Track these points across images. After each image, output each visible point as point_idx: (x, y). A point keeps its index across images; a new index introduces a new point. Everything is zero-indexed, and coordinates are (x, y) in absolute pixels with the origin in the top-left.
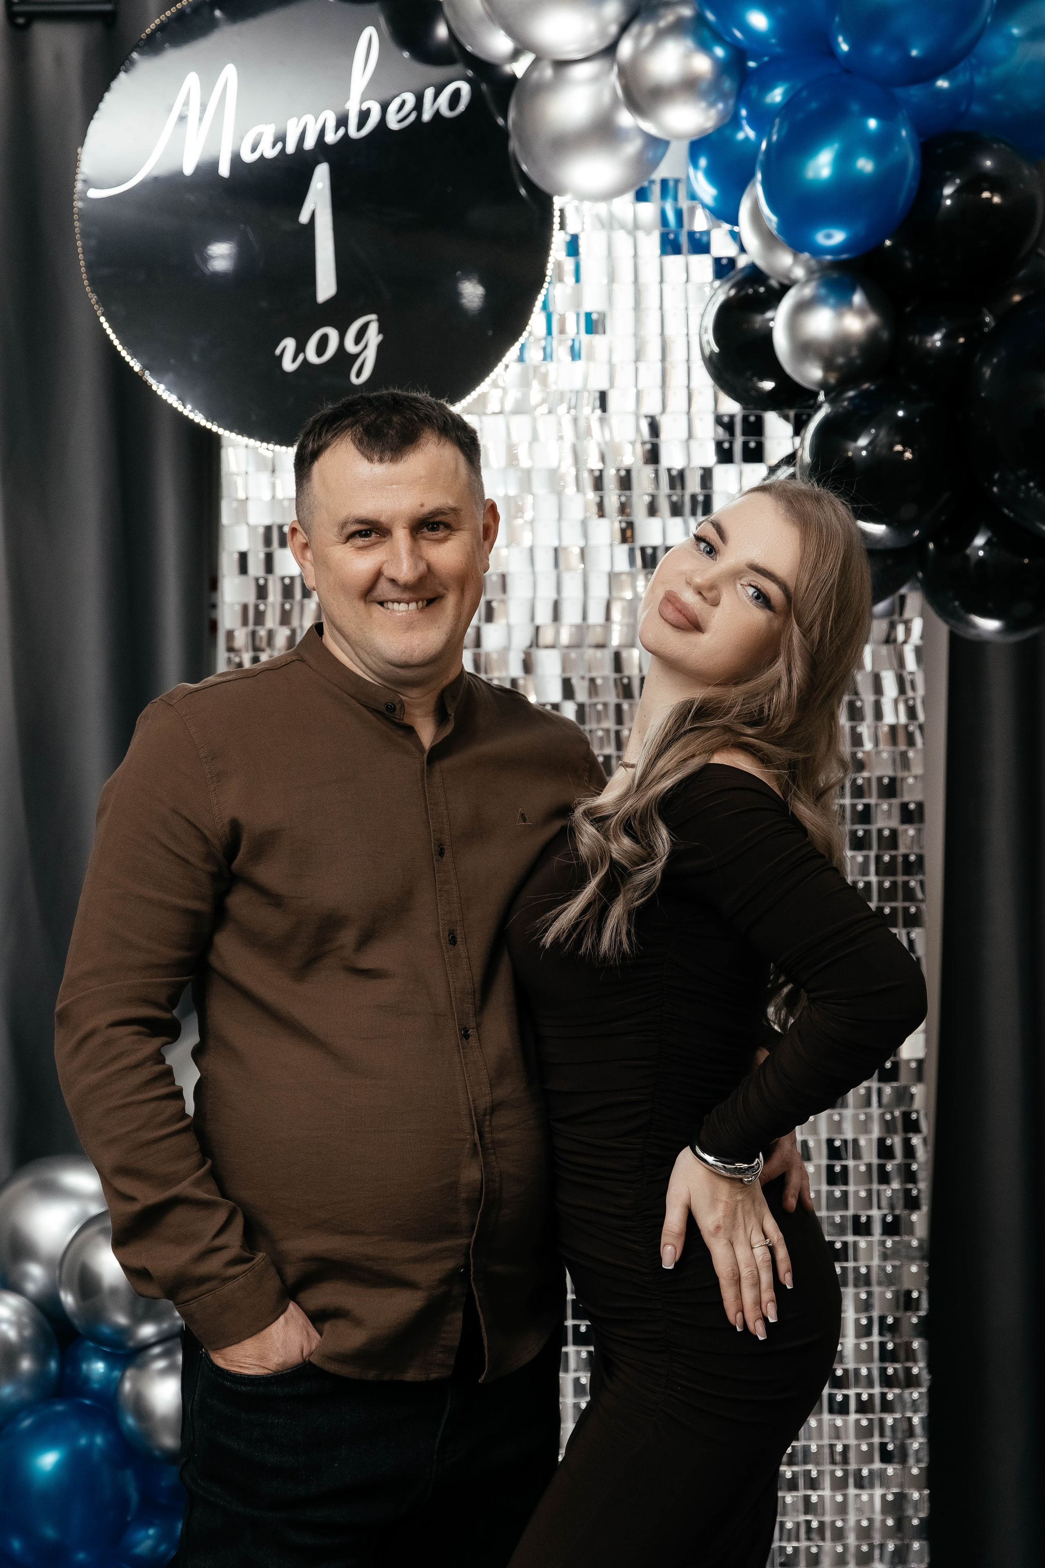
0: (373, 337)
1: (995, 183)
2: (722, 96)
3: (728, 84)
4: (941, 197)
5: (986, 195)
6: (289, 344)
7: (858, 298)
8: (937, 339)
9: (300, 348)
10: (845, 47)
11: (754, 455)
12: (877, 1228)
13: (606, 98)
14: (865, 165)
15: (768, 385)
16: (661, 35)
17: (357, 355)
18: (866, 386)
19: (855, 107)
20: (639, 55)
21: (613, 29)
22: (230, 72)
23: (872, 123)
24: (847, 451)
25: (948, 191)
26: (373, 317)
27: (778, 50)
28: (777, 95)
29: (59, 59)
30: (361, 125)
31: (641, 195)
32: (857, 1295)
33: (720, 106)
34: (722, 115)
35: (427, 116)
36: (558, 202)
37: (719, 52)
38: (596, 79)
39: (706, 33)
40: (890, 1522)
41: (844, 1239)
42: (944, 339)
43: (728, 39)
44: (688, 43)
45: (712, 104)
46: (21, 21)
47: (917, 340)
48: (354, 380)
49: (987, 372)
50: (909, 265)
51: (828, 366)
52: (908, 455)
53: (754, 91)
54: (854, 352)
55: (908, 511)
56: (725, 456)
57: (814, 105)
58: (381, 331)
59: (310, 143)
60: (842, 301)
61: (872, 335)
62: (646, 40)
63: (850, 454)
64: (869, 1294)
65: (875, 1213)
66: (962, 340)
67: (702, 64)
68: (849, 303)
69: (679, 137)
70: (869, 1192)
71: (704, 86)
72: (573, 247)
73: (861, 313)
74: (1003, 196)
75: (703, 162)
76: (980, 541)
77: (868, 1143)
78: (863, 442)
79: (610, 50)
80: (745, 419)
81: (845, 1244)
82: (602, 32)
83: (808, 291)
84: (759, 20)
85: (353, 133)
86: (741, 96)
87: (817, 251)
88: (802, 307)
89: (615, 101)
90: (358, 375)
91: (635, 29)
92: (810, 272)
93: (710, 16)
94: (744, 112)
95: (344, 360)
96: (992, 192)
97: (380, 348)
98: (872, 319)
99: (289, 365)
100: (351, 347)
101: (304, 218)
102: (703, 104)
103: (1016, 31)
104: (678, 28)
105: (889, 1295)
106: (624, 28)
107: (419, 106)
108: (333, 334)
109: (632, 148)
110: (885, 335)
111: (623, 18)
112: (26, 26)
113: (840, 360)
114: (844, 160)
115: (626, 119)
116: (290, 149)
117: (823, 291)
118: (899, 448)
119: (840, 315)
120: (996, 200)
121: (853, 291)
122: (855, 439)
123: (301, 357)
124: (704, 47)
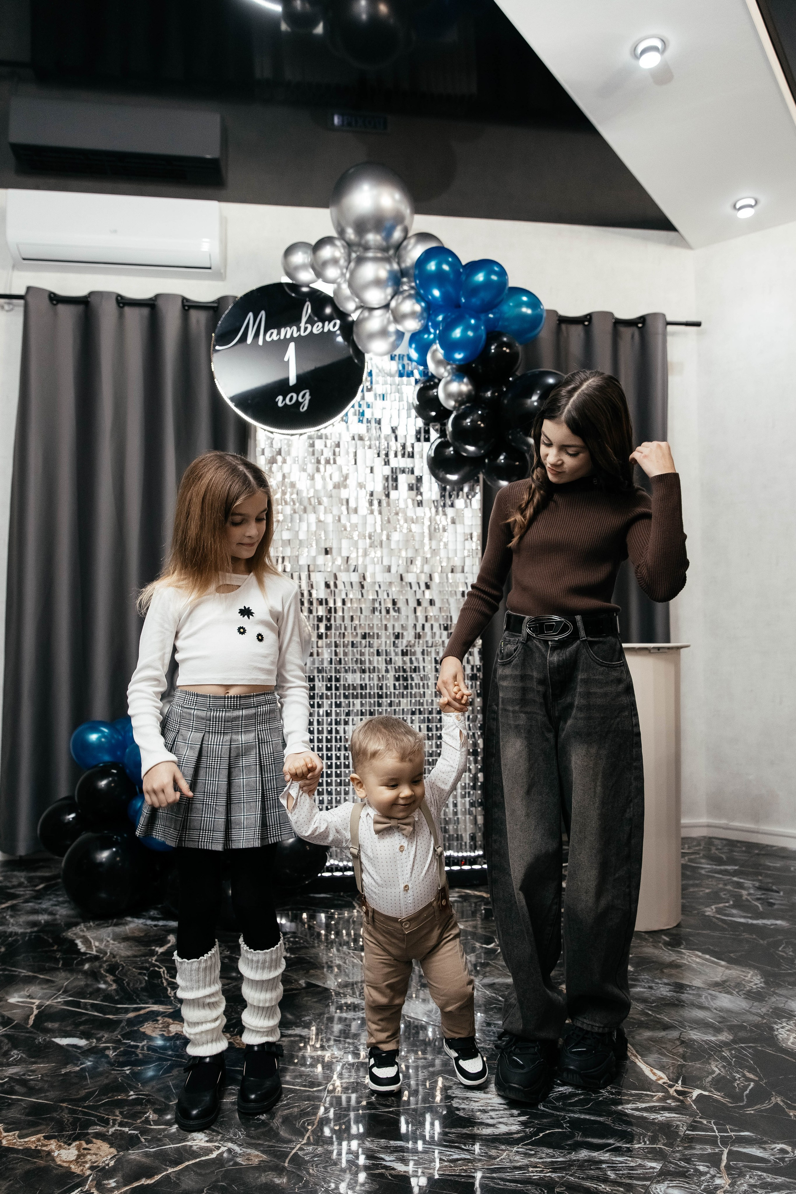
0: (308, 397)
1: (508, 345)
2: (423, 318)
3: (425, 315)
4: (491, 349)
5: (504, 349)
6: (280, 398)
7: (465, 380)
8: (489, 394)
9: (284, 399)
10: (463, 301)
11: (427, 440)
13: (385, 322)
14: (470, 334)
15: (433, 414)
16: (404, 299)
17: (302, 403)
18: (468, 405)
19: (467, 316)
20: (398, 305)
21: (389, 298)
22: (263, 313)
23: (473, 321)
24: (463, 424)
25: (493, 347)
26: (307, 391)
27: (441, 303)
28: (440, 318)
29: (198, 322)
30: (305, 331)
31: (392, 358)
33: (422, 322)
34: (422, 325)
35: (326, 330)
36: (367, 356)
37: (423, 304)
38: (381, 316)
39: (419, 298)
40: (471, 784)
42: (491, 394)
43: (426, 299)
44: (414, 301)
45: (420, 321)
46: (186, 308)
47: (482, 394)
48: (301, 410)
49: (506, 402)
50: (480, 371)
51: (456, 401)
52: (482, 425)
53: (433, 317)
54: (464, 397)
55: (481, 443)
56: (418, 440)
57: (453, 316)
58: (310, 395)
59: (288, 336)
60: (461, 381)
61: (469, 392)
62: (400, 300)
63: (465, 424)
66: (496, 394)
67: (418, 308)
68: (463, 381)
69: (408, 331)
71: (418, 315)
72: (370, 374)
73: (467, 384)
74: (510, 349)
75: (413, 346)
76: (502, 457)
78: (468, 420)
79: (387, 306)
80: (425, 428)
82: (386, 298)
83: (449, 378)
84: (436, 293)
85: (303, 334)
86: (429, 318)
87: (455, 360)
88: (447, 383)
89: (389, 322)
90: (303, 408)
91: (396, 297)
92: (449, 374)
93: (422, 292)
94: (430, 324)
95: (298, 404)
96: (507, 348)
97: (310, 400)
98: (470, 387)
99: (280, 404)
100: (300, 400)
101: (286, 359)
102: (417, 320)
103: (511, 304)
104: (410, 296)
106: (392, 298)
107: (323, 327)
108: (295, 395)
109: (392, 338)
110: (473, 393)
111: (392, 294)
112: (187, 310)
113: (460, 399)
114: (464, 331)
115: (392, 328)
116: (282, 337)
117: (454, 378)
118: (479, 423)
119: (460, 385)
120: (508, 351)
121: (464, 378)
123: (284, 402)
124: (418, 302)
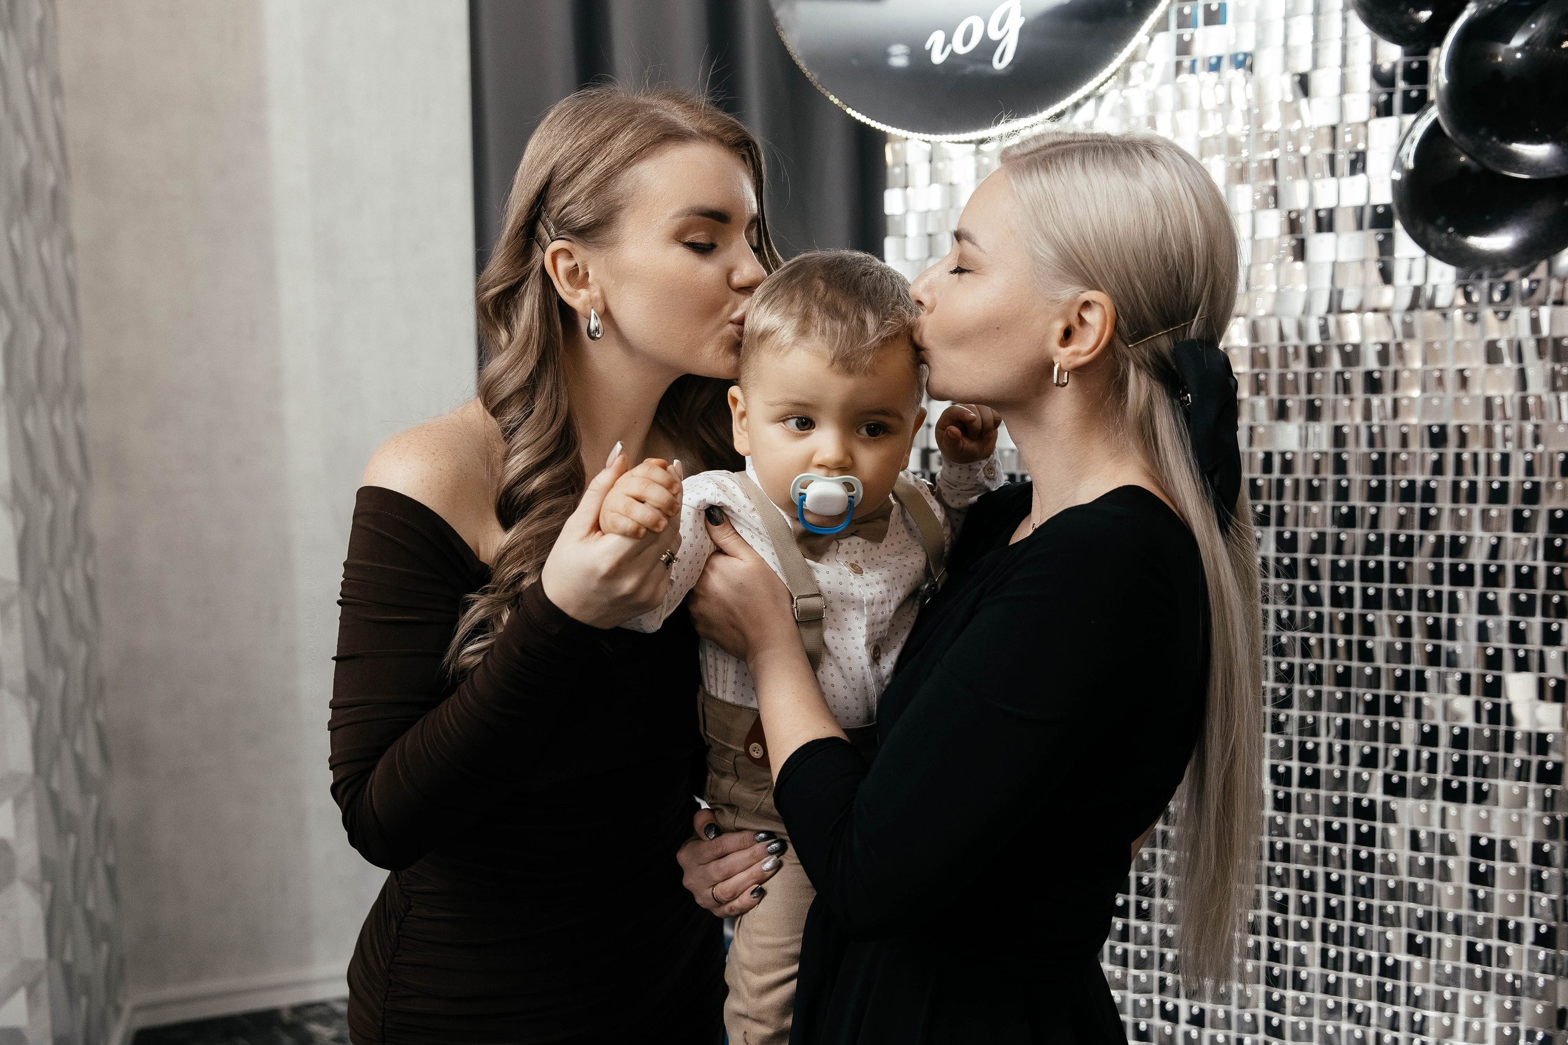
0: (1014, 21)
6: (939, 37)
9: (948, 40)
12: (1529, 936)
15: (1426, 15)
17: (1000, 41)
24: (1496, 56)
26: (1014, 4)
32: (1500, 1004)
41: (1488, 941)
48: (997, 65)
58: (1022, 14)
63: (1500, 59)
64: (1516, 1004)
65: (1527, 921)
70: (1520, 898)
77: (1523, 846)
81: (1488, 948)
90: (1000, 60)
95: (988, 47)
97: (1021, 31)
99: (938, 57)
100: (994, 33)
105: (1539, 1009)
108: (978, 23)
122: (1508, 41)
123: (949, 49)
